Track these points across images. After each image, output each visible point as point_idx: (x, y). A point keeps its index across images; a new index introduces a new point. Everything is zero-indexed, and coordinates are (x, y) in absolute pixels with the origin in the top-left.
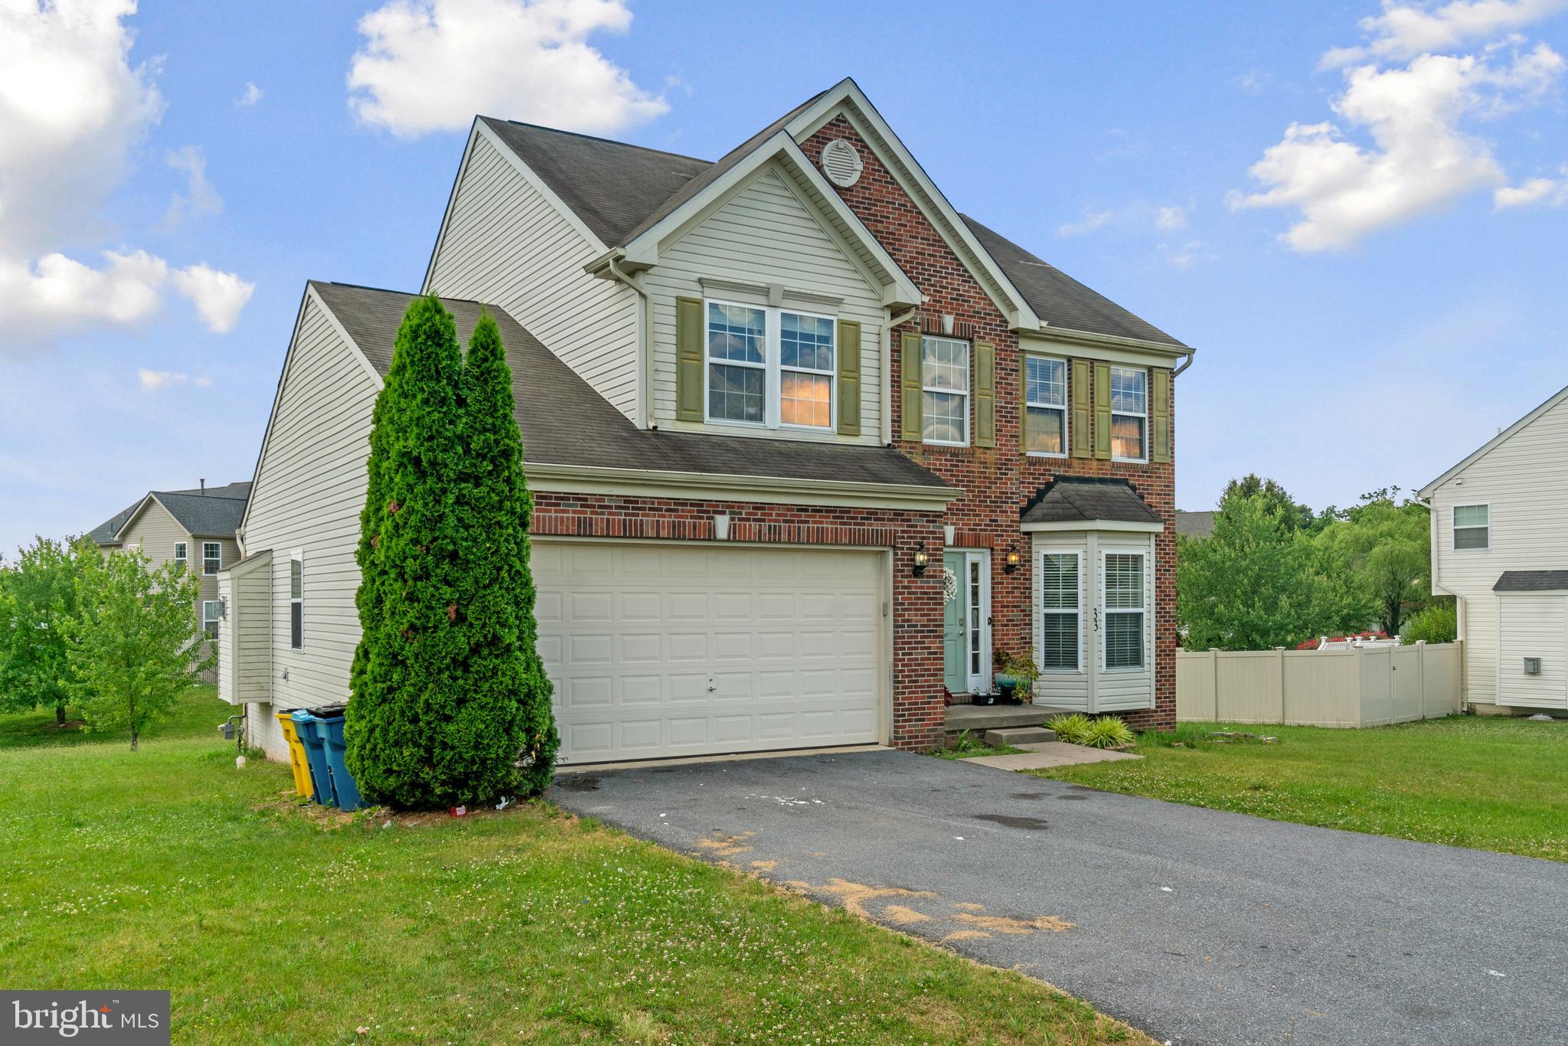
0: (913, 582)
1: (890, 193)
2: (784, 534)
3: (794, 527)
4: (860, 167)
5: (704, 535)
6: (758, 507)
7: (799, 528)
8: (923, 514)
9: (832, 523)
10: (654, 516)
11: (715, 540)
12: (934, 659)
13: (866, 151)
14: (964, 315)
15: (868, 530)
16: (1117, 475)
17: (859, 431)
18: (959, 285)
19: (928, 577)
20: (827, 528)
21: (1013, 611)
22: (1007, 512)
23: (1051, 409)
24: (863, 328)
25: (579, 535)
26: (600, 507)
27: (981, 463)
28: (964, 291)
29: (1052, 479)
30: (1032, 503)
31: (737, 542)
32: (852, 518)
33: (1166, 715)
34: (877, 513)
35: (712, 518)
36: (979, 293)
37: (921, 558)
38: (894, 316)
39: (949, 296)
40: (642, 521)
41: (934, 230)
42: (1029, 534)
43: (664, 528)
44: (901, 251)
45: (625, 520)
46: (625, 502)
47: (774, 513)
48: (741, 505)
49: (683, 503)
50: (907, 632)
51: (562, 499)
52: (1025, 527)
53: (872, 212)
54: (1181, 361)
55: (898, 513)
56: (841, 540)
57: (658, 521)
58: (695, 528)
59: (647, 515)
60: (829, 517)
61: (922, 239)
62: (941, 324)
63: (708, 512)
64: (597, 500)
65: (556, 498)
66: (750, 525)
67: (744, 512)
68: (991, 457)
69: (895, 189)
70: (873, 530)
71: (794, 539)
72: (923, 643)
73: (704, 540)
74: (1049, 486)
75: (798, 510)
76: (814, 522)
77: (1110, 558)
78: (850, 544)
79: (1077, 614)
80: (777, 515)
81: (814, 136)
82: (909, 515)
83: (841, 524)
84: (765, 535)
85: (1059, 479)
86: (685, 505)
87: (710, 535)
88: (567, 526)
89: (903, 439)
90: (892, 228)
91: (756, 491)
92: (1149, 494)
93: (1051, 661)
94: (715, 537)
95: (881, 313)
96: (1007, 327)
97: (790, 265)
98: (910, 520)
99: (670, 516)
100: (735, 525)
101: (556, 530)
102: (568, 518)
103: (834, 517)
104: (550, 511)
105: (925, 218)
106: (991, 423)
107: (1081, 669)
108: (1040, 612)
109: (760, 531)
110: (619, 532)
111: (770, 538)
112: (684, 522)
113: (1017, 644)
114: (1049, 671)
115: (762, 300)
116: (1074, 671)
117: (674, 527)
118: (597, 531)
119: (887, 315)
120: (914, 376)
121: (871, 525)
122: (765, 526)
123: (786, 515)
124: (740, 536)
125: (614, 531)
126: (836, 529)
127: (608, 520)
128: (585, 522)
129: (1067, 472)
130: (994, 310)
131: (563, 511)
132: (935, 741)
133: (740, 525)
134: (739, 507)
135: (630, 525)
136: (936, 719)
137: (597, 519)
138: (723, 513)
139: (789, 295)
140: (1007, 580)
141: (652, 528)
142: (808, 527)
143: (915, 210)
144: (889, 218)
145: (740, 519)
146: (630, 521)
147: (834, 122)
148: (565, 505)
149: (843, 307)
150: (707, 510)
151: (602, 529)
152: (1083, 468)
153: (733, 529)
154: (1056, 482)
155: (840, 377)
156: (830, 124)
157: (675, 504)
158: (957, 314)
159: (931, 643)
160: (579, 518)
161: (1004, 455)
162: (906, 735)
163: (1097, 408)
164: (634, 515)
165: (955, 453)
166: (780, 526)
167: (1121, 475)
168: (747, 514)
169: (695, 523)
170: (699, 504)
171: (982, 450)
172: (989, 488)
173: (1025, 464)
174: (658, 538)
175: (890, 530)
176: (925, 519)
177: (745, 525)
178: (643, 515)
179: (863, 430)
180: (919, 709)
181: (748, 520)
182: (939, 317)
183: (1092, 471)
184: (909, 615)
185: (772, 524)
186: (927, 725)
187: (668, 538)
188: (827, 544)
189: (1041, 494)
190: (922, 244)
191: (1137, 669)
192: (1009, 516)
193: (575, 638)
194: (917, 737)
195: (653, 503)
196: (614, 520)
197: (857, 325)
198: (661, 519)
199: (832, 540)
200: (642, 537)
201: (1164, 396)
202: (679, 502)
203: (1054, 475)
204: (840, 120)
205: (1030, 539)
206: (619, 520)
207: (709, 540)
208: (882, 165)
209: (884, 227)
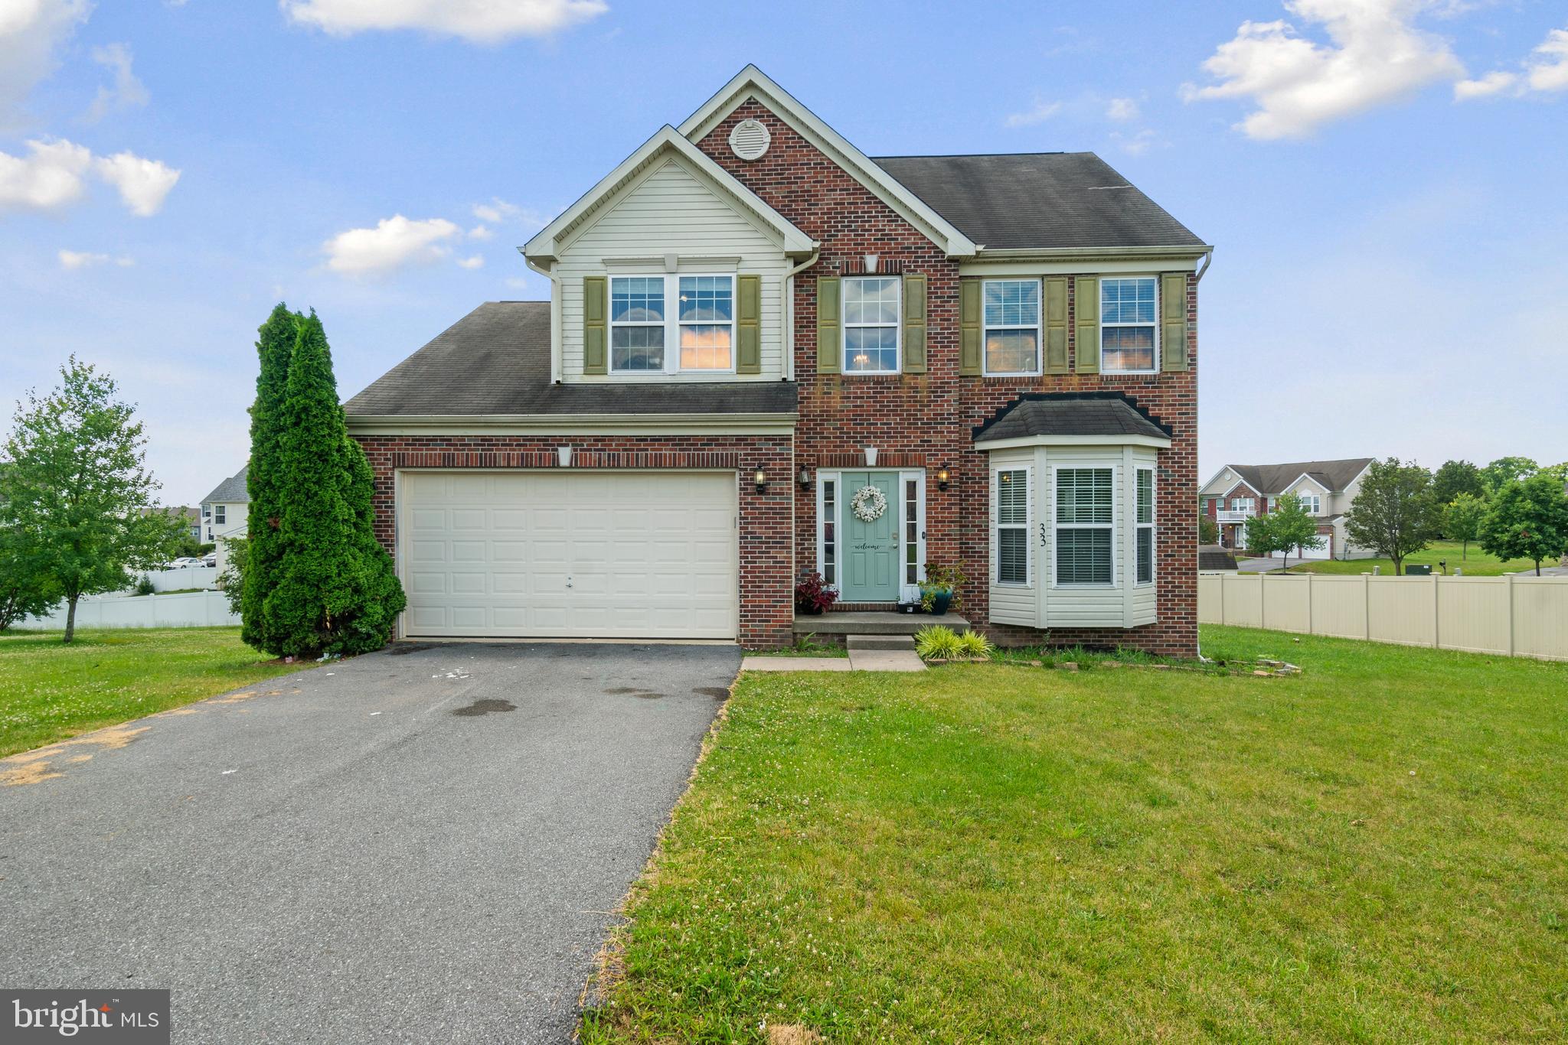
0: (757, 499)
1: (804, 156)
2: (623, 460)
3: (633, 455)
4: (768, 139)
5: (549, 463)
6: (597, 439)
7: (637, 455)
8: (768, 438)
9: (671, 450)
10: (506, 450)
11: (559, 467)
12: (781, 567)
13: (779, 123)
14: (891, 253)
15: (708, 454)
16: (1108, 388)
17: (759, 369)
18: (884, 225)
19: (773, 494)
20: (665, 455)
21: (950, 526)
22: (943, 432)
23: (1021, 330)
24: (764, 279)
25: (444, 467)
26: (461, 445)
27: (911, 388)
28: (890, 230)
29: (1016, 398)
30: (989, 423)
31: (580, 467)
32: (692, 445)
33: (1180, 637)
34: (718, 440)
35: (557, 450)
36: (909, 230)
37: (760, 477)
38: (796, 264)
39: (873, 238)
40: (495, 454)
41: (854, 180)
42: (986, 452)
43: (513, 459)
44: (817, 205)
45: (481, 454)
46: (482, 440)
47: (614, 444)
48: (583, 438)
49: (531, 439)
50: (750, 543)
51: (431, 440)
52: (980, 446)
53: (785, 176)
54: (1201, 262)
55: (740, 439)
56: (680, 464)
57: (509, 454)
58: (540, 458)
59: (500, 450)
60: (668, 445)
61: (841, 190)
62: (862, 265)
63: (554, 445)
64: (459, 440)
65: (427, 440)
66: (590, 455)
67: (585, 444)
68: (922, 381)
69: (810, 151)
70: (713, 454)
71: (632, 464)
72: (769, 553)
73: (549, 467)
74: (1012, 405)
75: (637, 440)
76: (652, 450)
77: (1064, 475)
78: (689, 466)
79: (1025, 530)
80: (617, 445)
81: (724, 122)
82: (754, 440)
83: (680, 450)
84: (604, 462)
85: (1023, 397)
86: (533, 440)
87: (554, 463)
88: (435, 460)
89: (818, 372)
90: (806, 187)
91: (585, 427)
92: (1156, 405)
93: (1005, 575)
94: (558, 465)
95: (783, 264)
96: (943, 257)
97: (690, 236)
98: (754, 444)
99: (520, 450)
100: (576, 455)
101: (426, 463)
102: (435, 454)
103: (673, 445)
104: (422, 450)
105: (843, 171)
106: (922, 349)
107: (1029, 583)
108: (995, 527)
109: (600, 459)
110: (476, 463)
111: (609, 465)
112: (532, 454)
113: (954, 557)
114: (1002, 584)
115: (660, 269)
116: (1022, 585)
117: (522, 459)
118: (458, 463)
119: (790, 264)
120: (831, 315)
121: (712, 450)
122: (604, 455)
123: (626, 445)
124: (581, 464)
125: (472, 463)
126: (675, 454)
127: (467, 454)
128: (449, 458)
129: (1037, 389)
130: (927, 243)
131: (432, 450)
132: (781, 641)
133: (581, 455)
134: (580, 440)
135: (486, 458)
136: (783, 621)
137: (458, 454)
138: (566, 445)
139: (681, 261)
140: (944, 498)
141: (504, 460)
142: (647, 455)
143: (832, 166)
144: (804, 178)
145: (581, 450)
146: (486, 454)
147: (745, 105)
148: (433, 445)
149: (741, 265)
150: (552, 444)
151: (462, 462)
152: (1060, 384)
153: (574, 458)
154: (1021, 400)
155: (739, 324)
156: (741, 108)
157: (524, 440)
158: (882, 253)
159: (777, 552)
160: (444, 454)
161: (940, 378)
162: (749, 634)
163: (1077, 322)
164: (489, 450)
165: (879, 381)
166: (619, 454)
167: (1112, 388)
168: (588, 445)
169: (540, 455)
170: (545, 439)
171: (912, 376)
172: (920, 410)
173: (981, 385)
174: (509, 466)
175: (732, 454)
176: (771, 443)
177: (586, 455)
178: (496, 450)
179: (763, 369)
180: (764, 611)
181: (590, 450)
182: (861, 258)
183: (1074, 385)
184: (752, 528)
185: (611, 453)
186: (772, 626)
187: (518, 467)
188: (665, 467)
189: (1000, 413)
190: (840, 195)
191: (1106, 586)
192: (945, 437)
193: (456, 543)
194: (761, 636)
195: (505, 440)
196: (472, 454)
197: (757, 278)
198: (511, 453)
199: (670, 464)
200: (495, 467)
201: (1178, 301)
202: (527, 438)
203: (1020, 394)
204: (751, 102)
205: (988, 457)
206: (476, 454)
207: (554, 467)
208: (795, 133)
209: (799, 187)
